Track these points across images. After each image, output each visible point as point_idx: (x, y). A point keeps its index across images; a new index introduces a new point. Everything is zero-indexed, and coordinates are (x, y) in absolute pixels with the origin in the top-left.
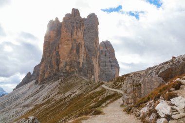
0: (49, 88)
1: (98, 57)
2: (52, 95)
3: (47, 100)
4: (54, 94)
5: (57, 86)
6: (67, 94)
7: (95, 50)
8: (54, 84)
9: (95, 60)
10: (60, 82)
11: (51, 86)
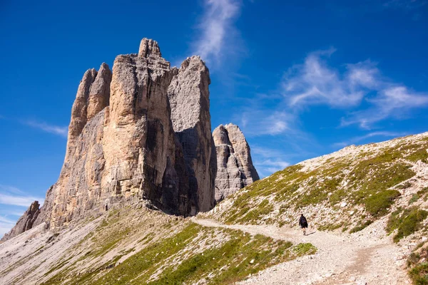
0: (69, 241)
1: (208, 162)
2: (72, 261)
3: (54, 273)
4: (78, 257)
5: (92, 233)
6: (109, 256)
7: (202, 145)
8: (83, 229)
9: (200, 169)
10: (98, 224)
11: (75, 234)
